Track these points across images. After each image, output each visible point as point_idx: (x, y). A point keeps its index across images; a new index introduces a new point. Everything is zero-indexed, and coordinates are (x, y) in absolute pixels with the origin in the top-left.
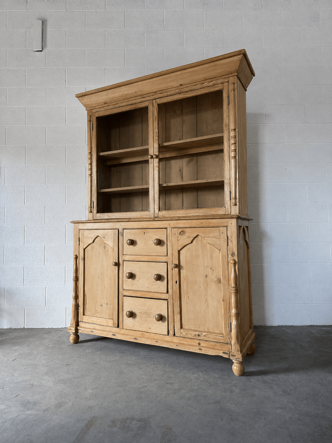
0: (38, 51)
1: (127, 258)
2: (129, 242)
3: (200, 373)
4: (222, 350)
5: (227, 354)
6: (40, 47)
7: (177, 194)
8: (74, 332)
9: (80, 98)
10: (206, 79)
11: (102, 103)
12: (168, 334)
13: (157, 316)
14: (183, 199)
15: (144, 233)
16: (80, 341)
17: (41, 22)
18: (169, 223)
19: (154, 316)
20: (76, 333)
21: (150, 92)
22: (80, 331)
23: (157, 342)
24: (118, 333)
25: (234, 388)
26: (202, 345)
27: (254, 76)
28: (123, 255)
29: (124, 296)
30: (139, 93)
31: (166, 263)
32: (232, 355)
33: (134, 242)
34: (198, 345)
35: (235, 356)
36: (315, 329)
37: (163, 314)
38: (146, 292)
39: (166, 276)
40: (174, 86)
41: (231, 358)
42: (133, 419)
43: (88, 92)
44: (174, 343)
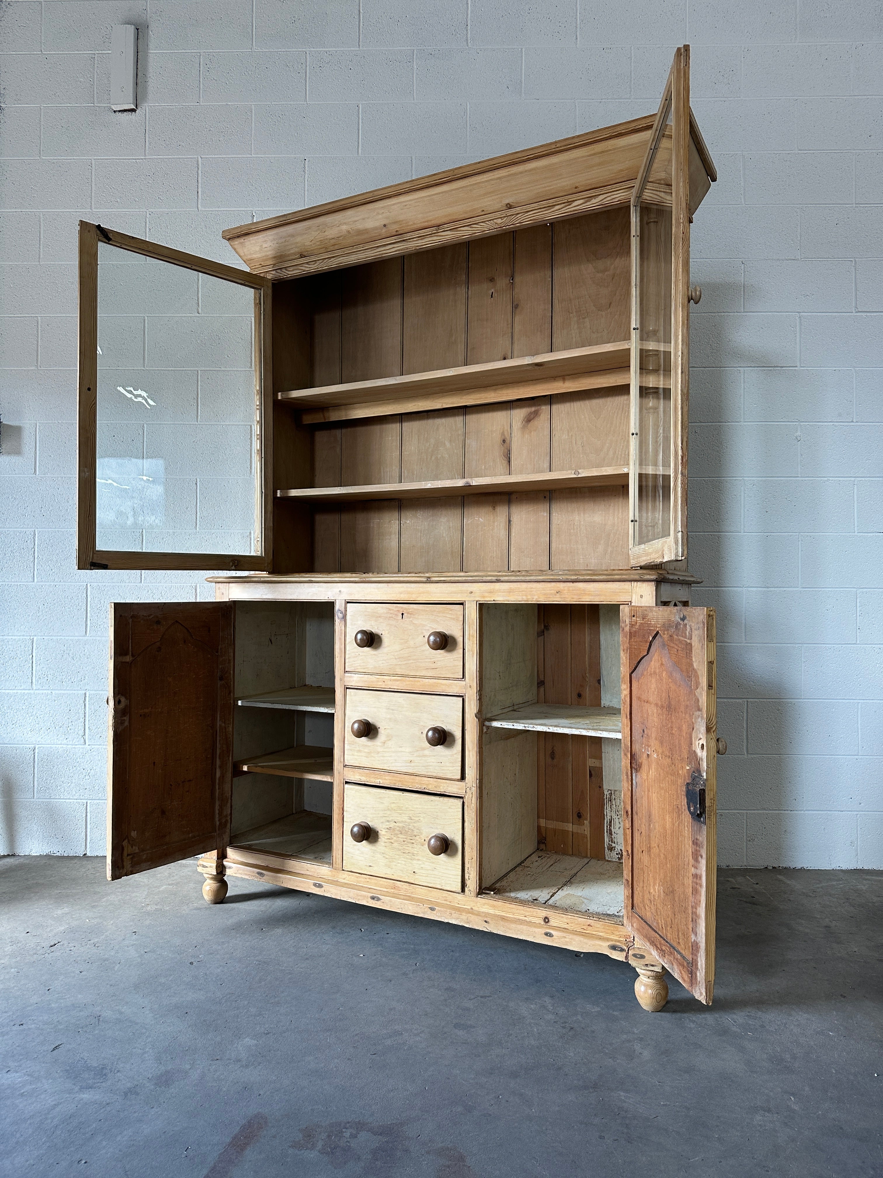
0: (125, 111)
1: (354, 680)
2: (361, 639)
3: (547, 1000)
4: (608, 940)
5: (622, 950)
6: (131, 98)
7: (494, 508)
8: (214, 873)
9: (236, 242)
10: (577, 191)
11: (294, 254)
12: (463, 890)
13: (433, 841)
14: (509, 521)
15: (403, 614)
16: (230, 897)
17: (132, 28)
18: (470, 589)
19: (427, 840)
20: (220, 876)
21: (426, 224)
22: (228, 872)
23: (432, 909)
24: (329, 882)
25: (637, 1047)
26: (552, 922)
27: (714, 180)
28: (345, 672)
29: (347, 783)
30: (394, 228)
31: (461, 699)
32: (635, 955)
33: (376, 637)
34: (543, 923)
35: (642, 957)
36: (866, 880)
37: (449, 835)
38: (406, 774)
39: (458, 735)
40: (491, 209)
41: (633, 962)
42: (360, 1126)
43: (257, 223)
44: (478, 914)
